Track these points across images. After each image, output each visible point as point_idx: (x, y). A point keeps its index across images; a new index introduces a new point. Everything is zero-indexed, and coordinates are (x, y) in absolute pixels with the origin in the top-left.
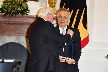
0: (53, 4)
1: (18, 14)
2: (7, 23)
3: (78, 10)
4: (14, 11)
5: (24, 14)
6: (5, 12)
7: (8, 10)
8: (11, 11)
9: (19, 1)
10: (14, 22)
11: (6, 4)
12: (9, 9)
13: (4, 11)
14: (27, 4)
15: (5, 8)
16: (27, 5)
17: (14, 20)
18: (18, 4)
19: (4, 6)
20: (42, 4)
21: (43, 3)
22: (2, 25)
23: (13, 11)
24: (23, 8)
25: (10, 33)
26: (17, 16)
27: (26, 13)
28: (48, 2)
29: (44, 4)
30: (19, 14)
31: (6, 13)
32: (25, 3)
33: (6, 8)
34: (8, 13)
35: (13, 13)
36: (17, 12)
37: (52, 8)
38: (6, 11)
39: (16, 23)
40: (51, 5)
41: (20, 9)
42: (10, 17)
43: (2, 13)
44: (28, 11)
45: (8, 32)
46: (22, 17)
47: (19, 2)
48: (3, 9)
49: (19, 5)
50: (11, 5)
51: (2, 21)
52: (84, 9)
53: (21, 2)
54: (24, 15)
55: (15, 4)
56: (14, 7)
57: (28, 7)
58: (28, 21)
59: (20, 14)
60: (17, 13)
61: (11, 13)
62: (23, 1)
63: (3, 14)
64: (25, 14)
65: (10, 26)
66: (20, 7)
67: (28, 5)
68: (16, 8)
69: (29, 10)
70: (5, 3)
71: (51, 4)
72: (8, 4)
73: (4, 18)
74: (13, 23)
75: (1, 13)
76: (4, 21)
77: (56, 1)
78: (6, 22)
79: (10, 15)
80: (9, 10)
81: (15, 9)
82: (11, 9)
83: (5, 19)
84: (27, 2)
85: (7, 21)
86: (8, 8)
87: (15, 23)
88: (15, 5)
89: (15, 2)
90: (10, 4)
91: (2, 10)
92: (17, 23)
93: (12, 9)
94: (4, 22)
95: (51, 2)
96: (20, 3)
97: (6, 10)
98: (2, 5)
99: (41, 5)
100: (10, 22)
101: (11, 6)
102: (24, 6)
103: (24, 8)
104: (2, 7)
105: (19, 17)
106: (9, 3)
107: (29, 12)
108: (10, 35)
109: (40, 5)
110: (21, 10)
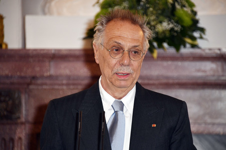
1: (159, 48)
5: (185, 46)
14: (192, 5)
16: (192, 11)
18: (161, 7)
24: (179, 21)
26: (155, 55)
27: (188, 40)
30: (163, 47)
39: (151, 82)
41: (165, 26)
44: (196, 34)
46: (173, 58)
49: (163, 11)
54: (183, 50)
55: (148, 8)
58: (200, 74)
60: (156, 41)
64: (188, 46)
66: (167, 17)
67: (195, 9)
69: (202, 30)
70: (110, 6)
88: (145, 13)
92: (156, 82)
96: (167, 3)
102: (183, 12)
103: (182, 21)
105: (162, 58)
107: (201, 38)
110: (172, 30)
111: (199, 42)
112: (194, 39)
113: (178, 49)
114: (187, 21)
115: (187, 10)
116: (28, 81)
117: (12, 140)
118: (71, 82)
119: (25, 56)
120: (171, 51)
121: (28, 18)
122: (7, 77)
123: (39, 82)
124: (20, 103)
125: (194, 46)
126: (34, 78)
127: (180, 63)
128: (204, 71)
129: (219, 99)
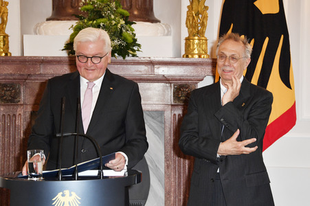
0: (199, 28)
5: (128, 56)
9: (115, 24)
14: (132, 30)
16: (132, 33)
18: (113, 30)
20: (168, 29)
24: (125, 40)
27: (131, 52)
28: (186, 23)
30: (115, 56)
32: (128, 28)
37: (196, 38)
40: (194, 31)
41: (116, 42)
44: (135, 48)
46: (121, 63)
47: (115, 27)
53: (119, 26)
54: (127, 58)
57: (136, 38)
58: (137, 73)
62: (124, 22)
64: (130, 55)
66: (117, 37)
67: (134, 32)
69: (139, 45)
71: (194, 28)
77: (207, 20)
84: (133, 26)
89: (103, 25)
91: (71, 48)
95: (193, 22)
96: (117, 28)
99: (166, 31)
102: (127, 34)
103: (127, 40)
105: (114, 63)
107: (138, 50)
109: (164, 30)
110: (120, 45)
111: (137, 53)
112: (134, 51)
113: (124, 58)
114: (130, 40)
115: (130, 32)
116: (26, 77)
117: (14, 115)
119: (23, 61)
120: (121, 58)
121: (25, 36)
122: (11, 74)
123: (33, 78)
124: (20, 92)
125: (134, 56)
126: (29, 75)
127: (125, 66)
128: (140, 71)
129: (149, 89)
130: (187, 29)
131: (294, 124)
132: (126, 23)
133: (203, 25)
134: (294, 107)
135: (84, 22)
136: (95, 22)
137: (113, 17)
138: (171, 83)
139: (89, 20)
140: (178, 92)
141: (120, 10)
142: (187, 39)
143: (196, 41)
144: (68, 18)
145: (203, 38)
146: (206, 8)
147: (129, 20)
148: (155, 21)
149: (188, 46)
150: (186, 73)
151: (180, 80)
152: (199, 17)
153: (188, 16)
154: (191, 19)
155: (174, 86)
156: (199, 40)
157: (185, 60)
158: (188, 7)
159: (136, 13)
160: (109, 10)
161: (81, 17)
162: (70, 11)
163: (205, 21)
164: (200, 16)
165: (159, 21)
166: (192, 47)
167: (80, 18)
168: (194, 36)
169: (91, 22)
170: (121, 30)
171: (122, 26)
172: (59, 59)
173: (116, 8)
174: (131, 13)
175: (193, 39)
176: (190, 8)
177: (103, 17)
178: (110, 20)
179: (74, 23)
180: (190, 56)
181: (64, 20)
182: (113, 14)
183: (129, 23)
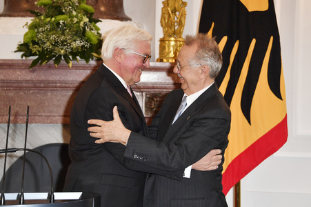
0: (176, 28)
1: (73, 60)
2: (42, 85)
3: (254, 42)
4: (62, 49)
5: (92, 59)
6: (35, 54)
7: (43, 49)
8: (52, 51)
9: (77, 22)
10: (60, 82)
11: (38, 32)
12: (48, 44)
13: (34, 50)
14: (98, 29)
15: (34, 43)
16: (98, 33)
17: (63, 78)
18: (75, 29)
19: (33, 38)
21: (144, 25)
22: (25, 93)
23: (59, 51)
24: (88, 40)
25: (50, 114)
26: (70, 65)
27: (95, 55)
28: (161, 22)
29: (145, 28)
30: (76, 60)
31: (37, 57)
32: (92, 27)
33: (38, 44)
34: (44, 56)
35: (61, 56)
36: (72, 53)
37: (172, 39)
38: (39, 51)
39: (67, 85)
41: (78, 43)
42: (50, 67)
43: (26, 56)
45: (44, 112)
46: (84, 68)
47: (77, 25)
48: (31, 45)
49: (77, 32)
50: (54, 32)
51: (27, 81)
52: (272, 38)
53: (82, 24)
54: (91, 62)
55: (66, 29)
56: (62, 38)
57: (101, 38)
59: (78, 57)
60: (71, 55)
61: (54, 56)
62: (87, 20)
63: (30, 60)
65: (49, 94)
66: (79, 37)
67: (100, 32)
68: (66, 41)
70: (36, 27)
71: (170, 27)
72: (43, 32)
73: (33, 71)
74: (59, 87)
75: (24, 58)
76: (32, 81)
77: (185, 18)
78: (38, 85)
79: (51, 62)
80: (47, 49)
81: (65, 45)
82: (52, 45)
83: (35, 74)
84: (98, 24)
85: (41, 79)
86: (45, 43)
87: (64, 85)
88: (63, 34)
89: (63, 23)
90: (50, 31)
91: (26, 50)
92: (71, 86)
93: (56, 44)
94: (32, 85)
95: (168, 20)
96: (79, 26)
97: (40, 46)
98: (26, 34)
100: (49, 82)
101: (52, 37)
102: (91, 34)
103: (91, 40)
104: (28, 40)
105: (75, 67)
106: (48, 27)
108: (50, 123)
110: (83, 46)
112: (100, 54)
113: (87, 61)
114: (95, 41)
115: (95, 32)
118: (5, 84)
120: (83, 62)
125: (98, 59)
127: (89, 71)
130: (162, 28)
131: (285, 141)
132: (90, 21)
133: (181, 24)
134: (285, 121)
135: (41, 19)
136: (53, 19)
137: (74, 13)
138: (142, 92)
139: (47, 16)
140: (151, 102)
141: (84, 5)
142: (162, 41)
143: (173, 43)
144: (21, 14)
145: (180, 39)
146: (184, 4)
147: (94, 17)
148: (124, 19)
149: (162, 48)
150: (160, 81)
151: (153, 88)
152: (175, 15)
153: (163, 14)
154: (166, 16)
155: (146, 95)
156: (176, 41)
157: (159, 64)
158: (163, 2)
159: (102, 9)
160: (70, 5)
161: (38, 13)
162: (25, 6)
163: (182, 19)
164: (177, 13)
165: (130, 20)
166: (167, 50)
167: (36, 15)
168: (170, 36)
169: (49, 19)
170: (84, 29)
171: (85, 24)
172: (10, 62)
173: (79, 3)
174: (97, 8)
175: (169, 41)
176: (166, 4)
177: (63, 14)
178: (71, 16)
179: (29, 20)
180: (165, 60)
181: (18, 16)
182: (75, 10)
183: (94, 20)
